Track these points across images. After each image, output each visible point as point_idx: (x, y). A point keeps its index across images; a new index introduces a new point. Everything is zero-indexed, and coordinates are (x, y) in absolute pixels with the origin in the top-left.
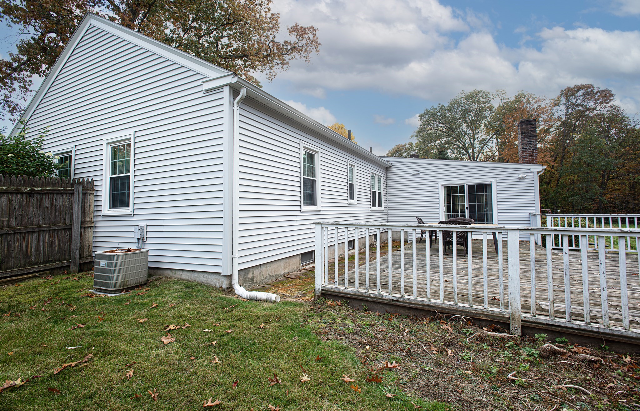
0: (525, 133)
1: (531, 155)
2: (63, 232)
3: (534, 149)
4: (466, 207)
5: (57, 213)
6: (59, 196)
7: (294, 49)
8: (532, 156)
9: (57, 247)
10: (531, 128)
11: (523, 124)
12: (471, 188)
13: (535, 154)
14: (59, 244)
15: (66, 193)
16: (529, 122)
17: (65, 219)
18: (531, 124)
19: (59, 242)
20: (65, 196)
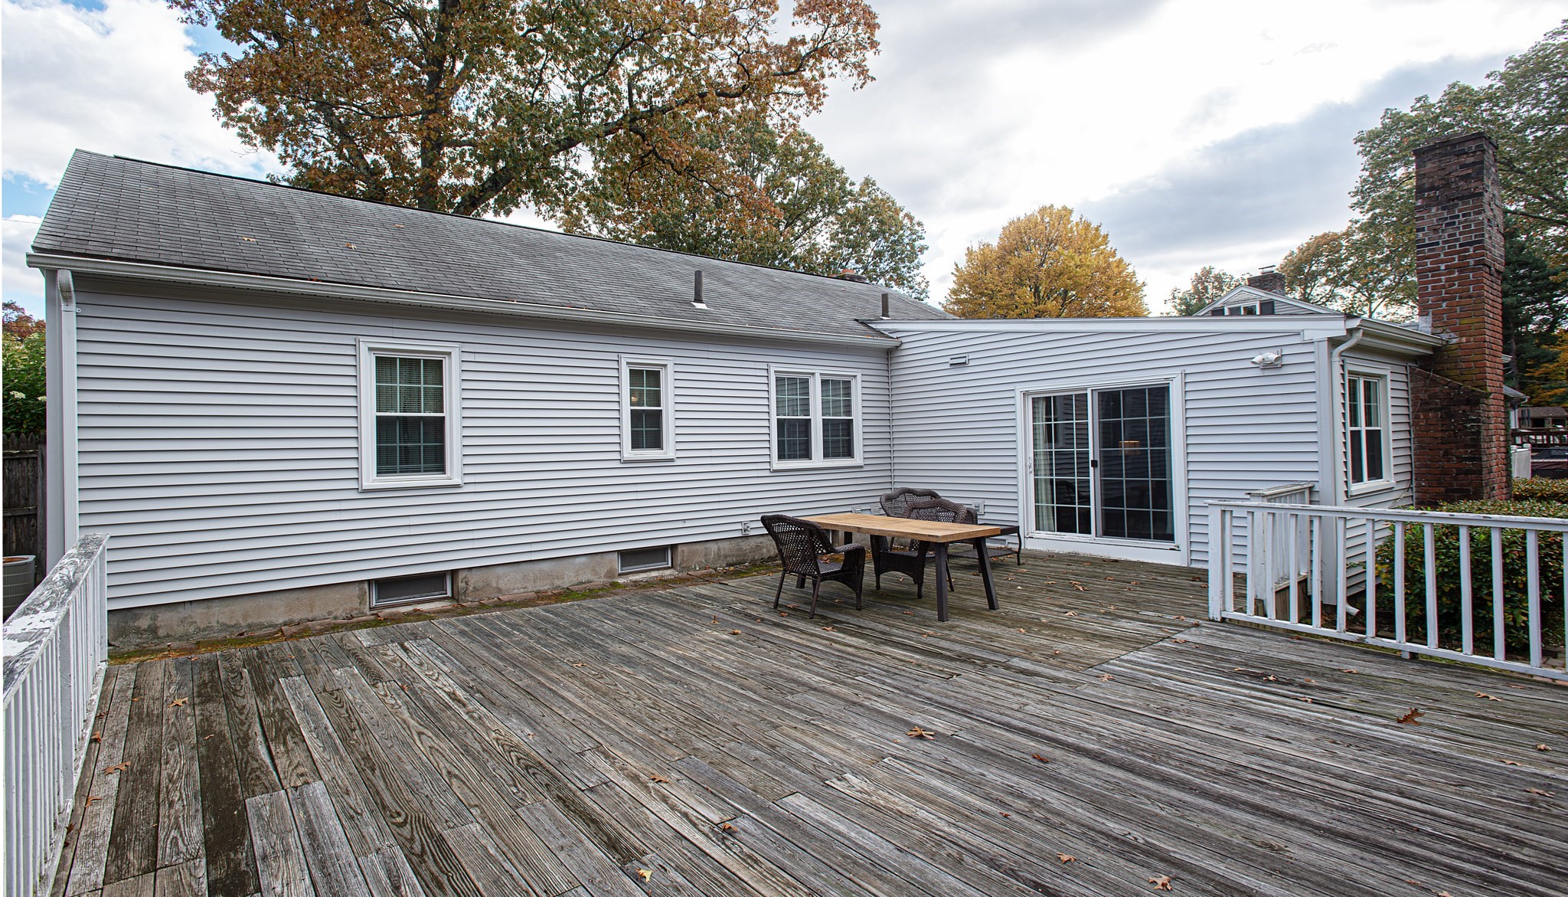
0: (1432, 188)
1: (1455, 267)
2: (25, 520)
3: (1470, 244)
4: (1091, 458)
5: (13, 491)
6: (15, 463)
7: (820, 52)
8: (1462, 268)
9: (14, 545)
10: (1463, 166)
11: (1430, 156)
12: (1110, 400)
13: (1472, 262)
14: (18, 540)
15: (28, 459)
16: (1454, 145)
17: (27, 499)
18: (1459, 155)
19: (17, 536)
20: (25, 463)
